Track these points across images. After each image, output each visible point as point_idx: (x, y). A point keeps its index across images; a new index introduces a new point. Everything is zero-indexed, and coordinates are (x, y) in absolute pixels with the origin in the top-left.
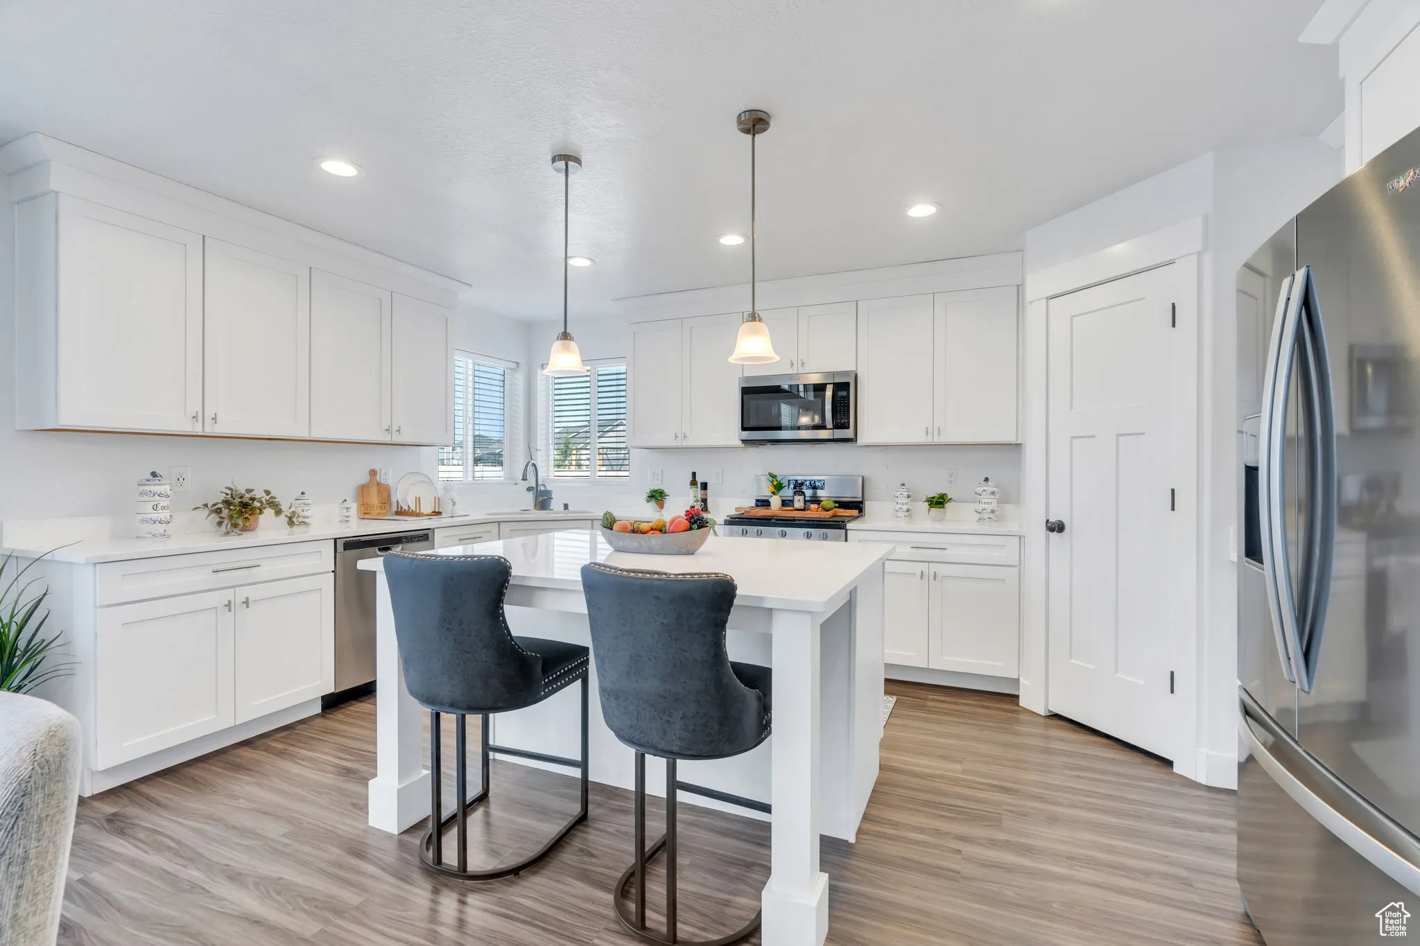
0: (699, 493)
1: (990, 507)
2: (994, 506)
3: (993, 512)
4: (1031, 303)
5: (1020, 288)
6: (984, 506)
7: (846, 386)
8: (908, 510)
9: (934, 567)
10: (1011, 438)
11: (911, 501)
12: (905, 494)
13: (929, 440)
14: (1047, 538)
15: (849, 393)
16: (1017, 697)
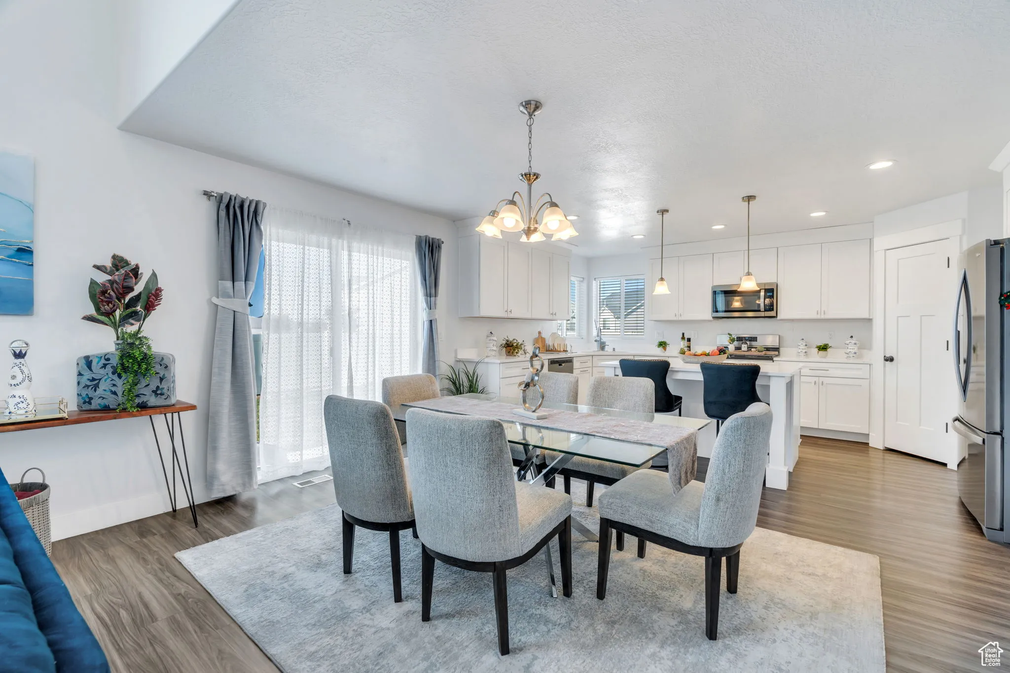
0: (686, 343)
1: (853, 351)
2: (856, 350)
3: (855, 353)
4: (876, 251)
5: (871, 241)
6: (850, 350)
7: (772, 290)
8: (806, 352)
9: (821, 379)
10: (866, 316)
11: (808, 348)
12: (804, 344)
13: (819, 317)
14: (885, 366)
15: (773, 294)
16: (868, 443)
